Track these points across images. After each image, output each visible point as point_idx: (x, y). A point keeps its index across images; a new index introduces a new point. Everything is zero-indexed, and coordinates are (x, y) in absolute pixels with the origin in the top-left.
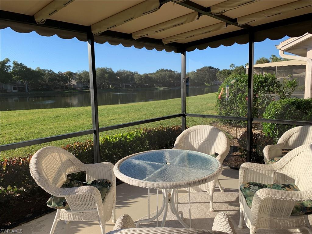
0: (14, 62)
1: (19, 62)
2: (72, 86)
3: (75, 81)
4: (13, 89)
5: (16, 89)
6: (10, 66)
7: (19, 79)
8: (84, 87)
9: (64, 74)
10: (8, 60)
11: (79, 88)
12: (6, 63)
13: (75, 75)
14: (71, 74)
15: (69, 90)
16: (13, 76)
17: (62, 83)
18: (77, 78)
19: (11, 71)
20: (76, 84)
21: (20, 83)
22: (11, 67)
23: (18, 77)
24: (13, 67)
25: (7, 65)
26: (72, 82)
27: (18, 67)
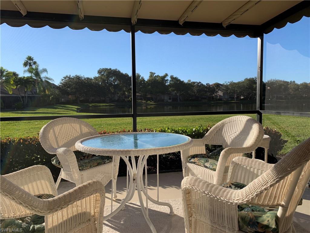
0: (171, 76)
1: (174, 76)
2: (218, 97)
3: (221, 92)
4: (168, 99)
5: (171, 99)
6: (167, 80)
7: (174, 91)
8: (230, 98)
9: (212, 86)
10: (167, 75)
11: (224, 99)
12: (165, 78)
13: (222, 86)
14: (218, 85)
15: (215, 101)
16: (170, 88)
17: (209, 94)
18: (224, 89)
19: (169, 84)
20: (222, 95)
21: (174, 94)
22: (169, 81)
23: (173, 89)
24: (170, 81)
25: (166, 79)
26: (218, 93)
27: (174, 80)
